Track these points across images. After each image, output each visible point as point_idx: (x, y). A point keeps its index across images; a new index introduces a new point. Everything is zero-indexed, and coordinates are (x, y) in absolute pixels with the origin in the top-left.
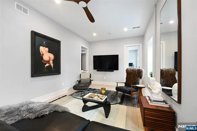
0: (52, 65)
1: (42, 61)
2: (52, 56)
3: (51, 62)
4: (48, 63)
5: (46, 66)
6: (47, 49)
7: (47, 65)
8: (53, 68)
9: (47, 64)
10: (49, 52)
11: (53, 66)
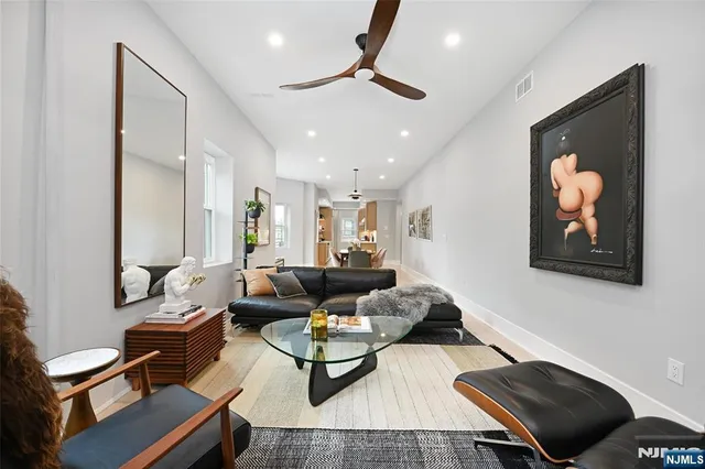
4: (577, 220)
6: (572, 160)
8: (594, 242)
9: (570, 222)
11: (598, 231)
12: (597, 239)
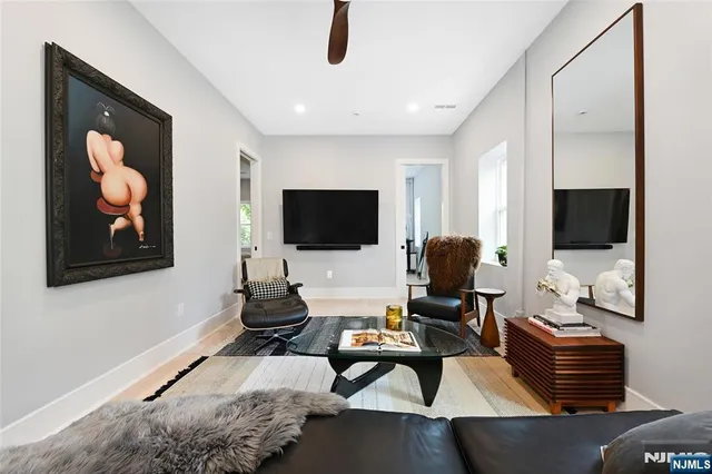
0: (139, 222)
1: (100, 202)
2: (138, 183)
3: (136, 209)
4: (125, 216)
5: (113, 227)
6: (117, 147)
7: (120, 223)
8: (141, 239)
9: (116, 217)
10: (128, 161)
11: (145, 229)
12: (145, 235)
